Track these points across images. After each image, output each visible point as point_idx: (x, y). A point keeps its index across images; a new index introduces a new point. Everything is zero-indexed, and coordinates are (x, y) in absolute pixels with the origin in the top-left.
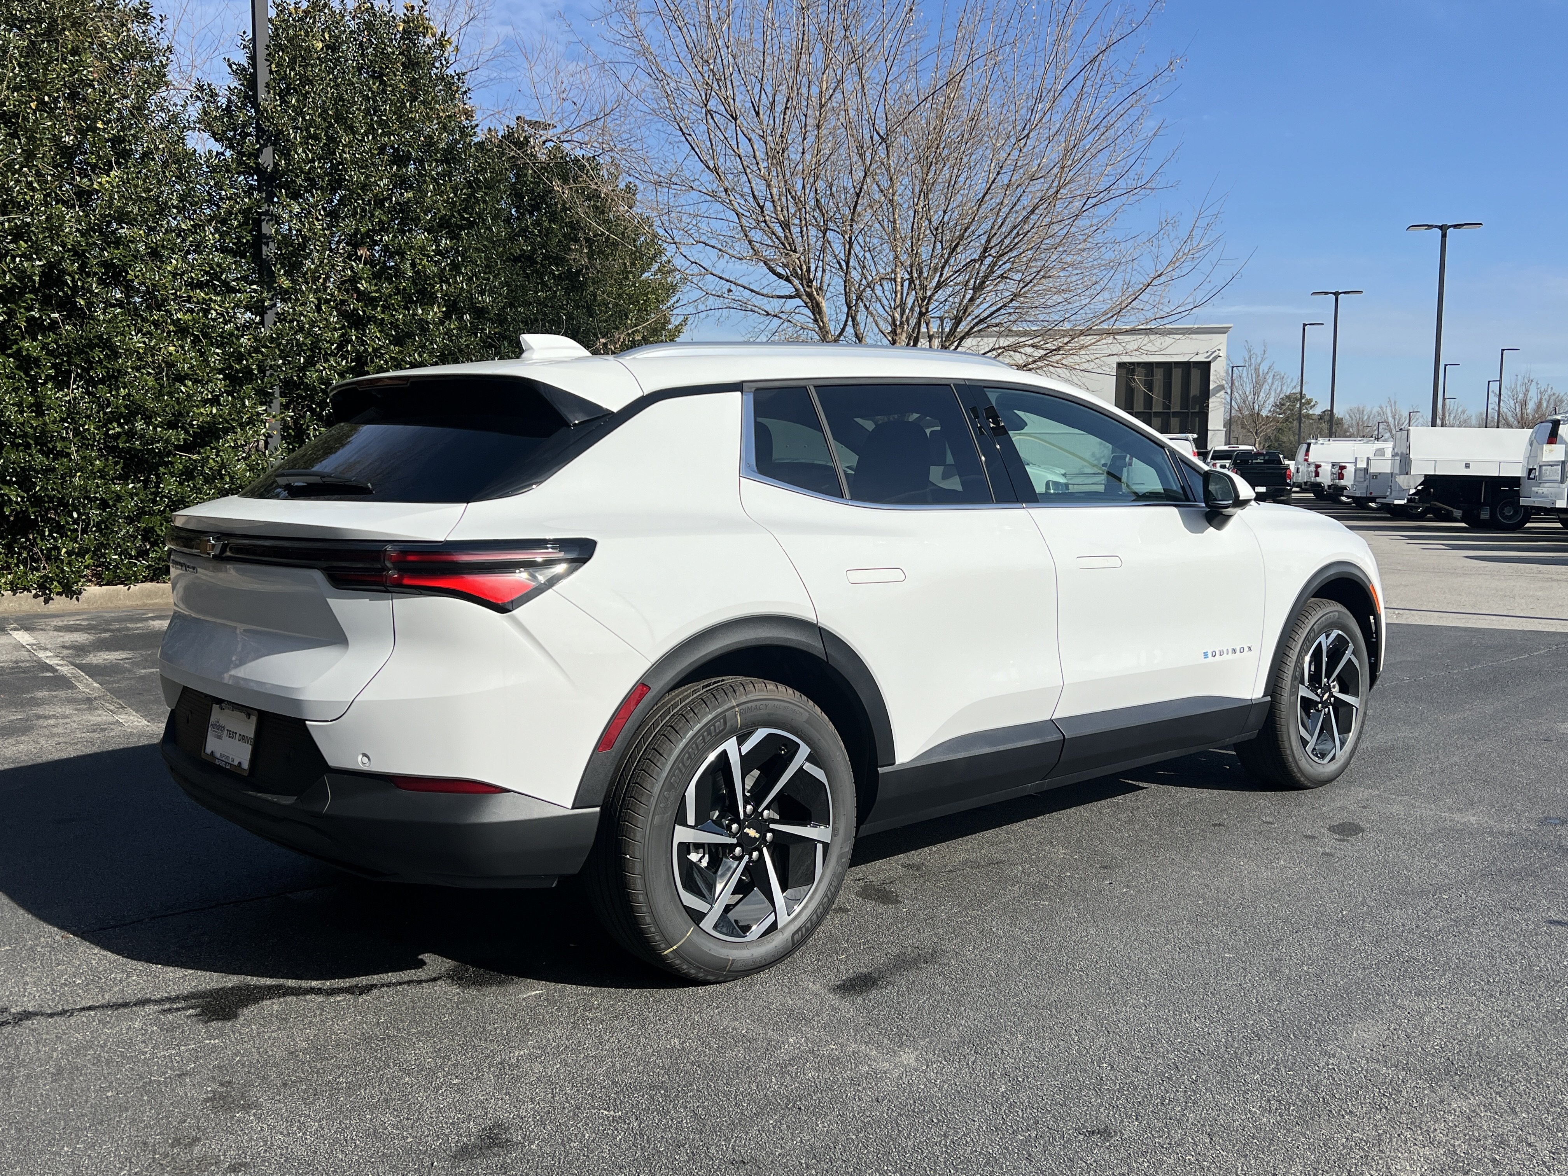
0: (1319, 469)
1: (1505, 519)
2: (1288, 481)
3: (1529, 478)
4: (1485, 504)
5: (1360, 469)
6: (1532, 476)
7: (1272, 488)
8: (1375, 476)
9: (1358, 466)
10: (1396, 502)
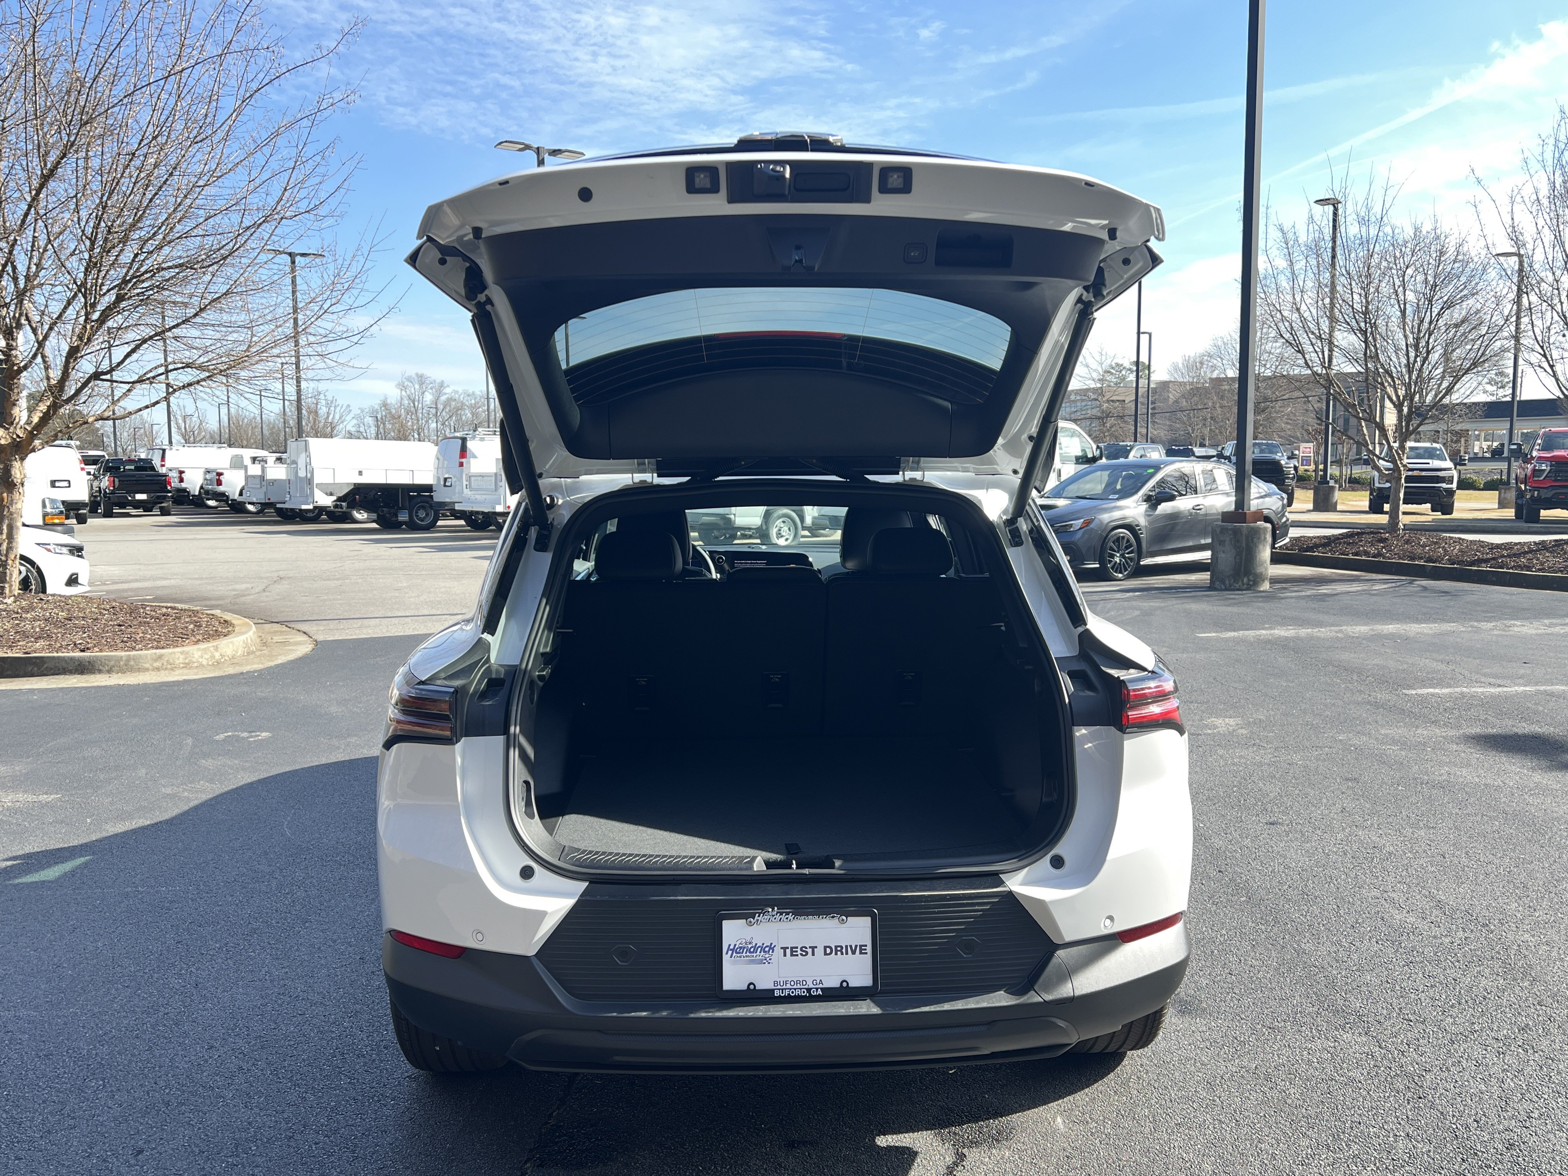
0: (183, 475)
1: (422, 521)
2: (169, 488)
3: (445, 486)
4: (403, 508)
5: (254, 477)
6: (447, 484)
7: (152, 495)
8: (274, 482)
9: (249, 473)
10: (304, 507)
